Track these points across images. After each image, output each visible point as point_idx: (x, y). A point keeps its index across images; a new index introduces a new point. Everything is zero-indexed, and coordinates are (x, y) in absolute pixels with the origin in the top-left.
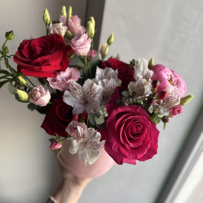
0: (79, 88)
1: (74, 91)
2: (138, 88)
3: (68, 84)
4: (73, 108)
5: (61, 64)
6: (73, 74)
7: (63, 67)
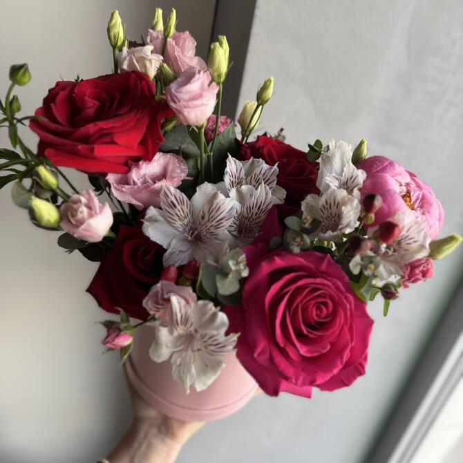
0: (182, 203)
1: (170, 210)
2: (325, 211)
3: (157, 193)
4: (166, 250)
5: (143, 142)
6: (170, 168)
7: (147, 152)
